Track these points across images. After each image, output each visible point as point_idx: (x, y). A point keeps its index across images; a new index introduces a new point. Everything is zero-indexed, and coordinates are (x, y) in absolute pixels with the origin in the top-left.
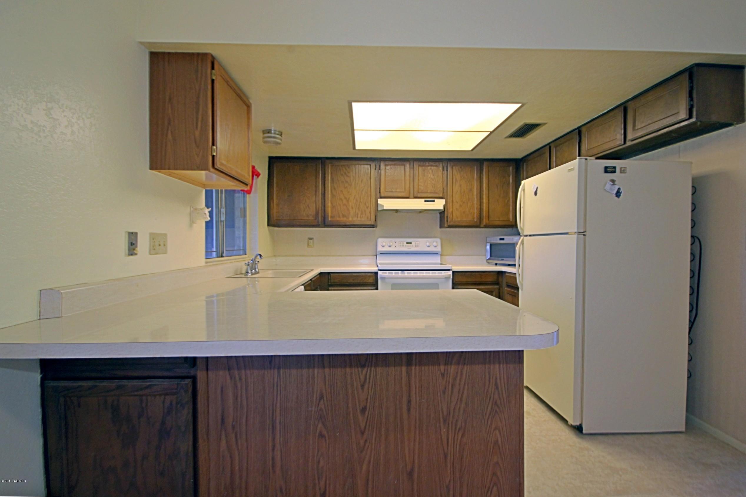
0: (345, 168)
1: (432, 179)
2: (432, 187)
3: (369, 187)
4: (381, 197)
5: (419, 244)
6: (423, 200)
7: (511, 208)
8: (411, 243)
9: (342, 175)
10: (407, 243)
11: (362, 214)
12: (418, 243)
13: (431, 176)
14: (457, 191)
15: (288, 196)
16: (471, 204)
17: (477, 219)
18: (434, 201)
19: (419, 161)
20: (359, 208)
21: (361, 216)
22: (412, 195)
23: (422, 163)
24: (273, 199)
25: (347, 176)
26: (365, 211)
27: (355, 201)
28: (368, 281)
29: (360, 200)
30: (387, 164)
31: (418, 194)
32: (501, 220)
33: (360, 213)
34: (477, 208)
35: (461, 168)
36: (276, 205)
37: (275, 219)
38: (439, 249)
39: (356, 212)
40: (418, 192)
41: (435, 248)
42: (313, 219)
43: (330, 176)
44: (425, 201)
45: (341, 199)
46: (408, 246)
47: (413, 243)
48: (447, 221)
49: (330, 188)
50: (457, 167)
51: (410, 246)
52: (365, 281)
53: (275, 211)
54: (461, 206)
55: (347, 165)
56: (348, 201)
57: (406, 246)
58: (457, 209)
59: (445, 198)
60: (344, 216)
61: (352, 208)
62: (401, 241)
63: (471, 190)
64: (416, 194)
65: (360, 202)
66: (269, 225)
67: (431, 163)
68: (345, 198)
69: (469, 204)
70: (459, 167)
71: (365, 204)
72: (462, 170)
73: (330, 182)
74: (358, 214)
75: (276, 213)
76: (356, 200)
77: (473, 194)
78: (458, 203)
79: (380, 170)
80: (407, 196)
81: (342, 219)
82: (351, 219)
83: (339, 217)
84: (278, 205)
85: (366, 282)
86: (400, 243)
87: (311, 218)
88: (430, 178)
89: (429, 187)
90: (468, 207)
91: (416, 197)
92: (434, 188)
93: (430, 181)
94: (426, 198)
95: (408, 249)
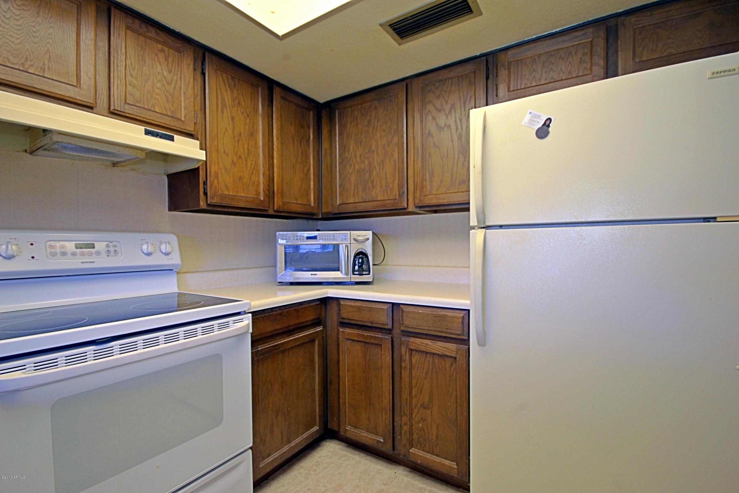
1: (165, 78)
2: (167, 101)
5: (116, 249)
6: (142, 128)
7: (312, 183)
8: (92, 246)
10: (79, 246)
13: (162, 70)
14: (226, 129)
16: (253, 163)
17: (264, 196)
18: (172, 139)
19: (126, 13)
22: (102, 103)
23: (136, 25)
31: (125, 107)
32: (299, 202)
34: (263, 175)
38: (175, 259)
40: (125, 102)
41: (167, 257)
44: (147, 133)
46: (82, 254)
47: (100, 246)
48: (206, 194)
50: (224, 75)
51: (91, 254)
54: (234, 163)
57: (74, 254)
58: (226, 169)
59: (199, 137)
63: (252, 134)
64: (118, 106)
67: (163, 37)
69: (249, 164)
72: (235, 84)
77: (256, 143)
78: (227, 155)
80: (89, 100)
88: (160, 75)
89: (158, 97)
90: (246, 169)
91: (119, 113)
92: (173, 105)
93: (159, 81)
94: (150, 126)
95: (82, 263)
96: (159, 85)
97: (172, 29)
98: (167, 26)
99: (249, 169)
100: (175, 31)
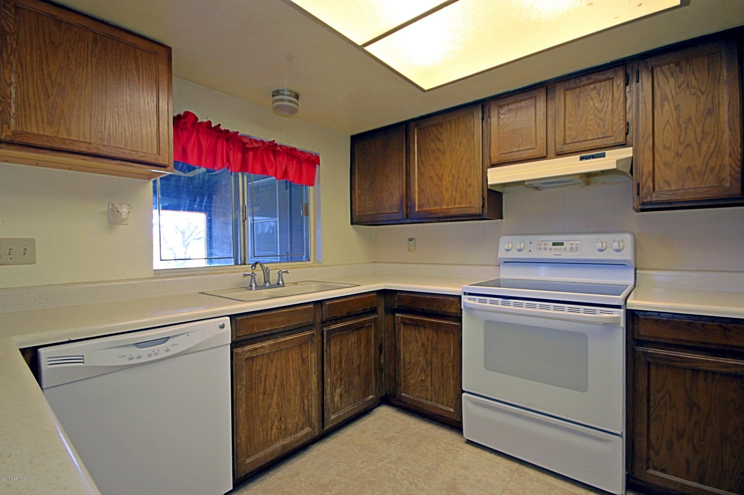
0: (437, 130)
1: (596, 109)
2: (599, 126)
3: (472, 152)
4: (493, 166)
5: (578, 246)
6: (578, 157)
8: (562, 244)
9: (432, 140)
10: (554, 244)
11: (461, 197)
12: (577, 244)
13: (594, 104)
14: (667, 123)
15: (370, 184)
16: (713, 145)
18: (603, 155)
19: (564, 81)
20: (456, 188)
21: (461, 201)
22: (551, 151)
23: (572, 83)
24: (355, 190)
25: (439, 140)
26: (466, 192)
27: (450, 178)
28: (448, 311)
29: (459, 175)
30: (501, 104)
31: (565, 147)
33: (458, 197)
35: (677, 64)
36: (358, 196)
37: (357, 215)
38: (628, 256)
39: (452, 194)
40: (565, 143)
41: (618, 253)
42: (396, 211)
43: (416, 145)
44: (582, 158)
45: (431, 178)
46: (555, 249)
47: (567, 245)
48: (638, 194)
49: (416, 164)
50: (665, 68)
51: (560, 250)
52: (444, 309)
53: (356, 205)
54: (678, 155)
55: (439, 124)
56: (441, 179)
57: (551, 249)
58: (666, 164)
59: (632, 143)
60: (435, 203)
61: (447, 189)
62: (543, 241)
63: (712, 112)
64: (559, 148)
65: (459, 178)
66: (352, 223)
67: (594, 77)
68: (438, 175)
69: (704, 147)
70: (672, 65)
71: (467, 181)
72: (681, 69)
73: (416, 154)
74: (455, 199)
75: (359, 206)
76: (453, 176)
78: (669, 149)
79: (489, 117)
80: (542, 154)
81: (432, 208)
82: (445, 207)
83: (430, 206)
84: (359, 197)
85: (445, 312)
86: (540, 244)
87: (395, 210)
88: (592, 109)
89: (591, 127)
90: (700, 156)
91: (560, 153)
92: (603, 128)
93: (592, 114)
94: (583, 153)
95: (554, 255)
96: (592, 117)
97: (604, 64)
98: (599, 65)
99: (703, 153)
100: (607, 63)
